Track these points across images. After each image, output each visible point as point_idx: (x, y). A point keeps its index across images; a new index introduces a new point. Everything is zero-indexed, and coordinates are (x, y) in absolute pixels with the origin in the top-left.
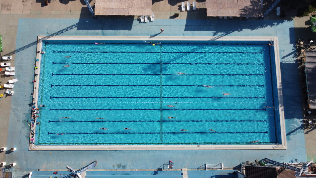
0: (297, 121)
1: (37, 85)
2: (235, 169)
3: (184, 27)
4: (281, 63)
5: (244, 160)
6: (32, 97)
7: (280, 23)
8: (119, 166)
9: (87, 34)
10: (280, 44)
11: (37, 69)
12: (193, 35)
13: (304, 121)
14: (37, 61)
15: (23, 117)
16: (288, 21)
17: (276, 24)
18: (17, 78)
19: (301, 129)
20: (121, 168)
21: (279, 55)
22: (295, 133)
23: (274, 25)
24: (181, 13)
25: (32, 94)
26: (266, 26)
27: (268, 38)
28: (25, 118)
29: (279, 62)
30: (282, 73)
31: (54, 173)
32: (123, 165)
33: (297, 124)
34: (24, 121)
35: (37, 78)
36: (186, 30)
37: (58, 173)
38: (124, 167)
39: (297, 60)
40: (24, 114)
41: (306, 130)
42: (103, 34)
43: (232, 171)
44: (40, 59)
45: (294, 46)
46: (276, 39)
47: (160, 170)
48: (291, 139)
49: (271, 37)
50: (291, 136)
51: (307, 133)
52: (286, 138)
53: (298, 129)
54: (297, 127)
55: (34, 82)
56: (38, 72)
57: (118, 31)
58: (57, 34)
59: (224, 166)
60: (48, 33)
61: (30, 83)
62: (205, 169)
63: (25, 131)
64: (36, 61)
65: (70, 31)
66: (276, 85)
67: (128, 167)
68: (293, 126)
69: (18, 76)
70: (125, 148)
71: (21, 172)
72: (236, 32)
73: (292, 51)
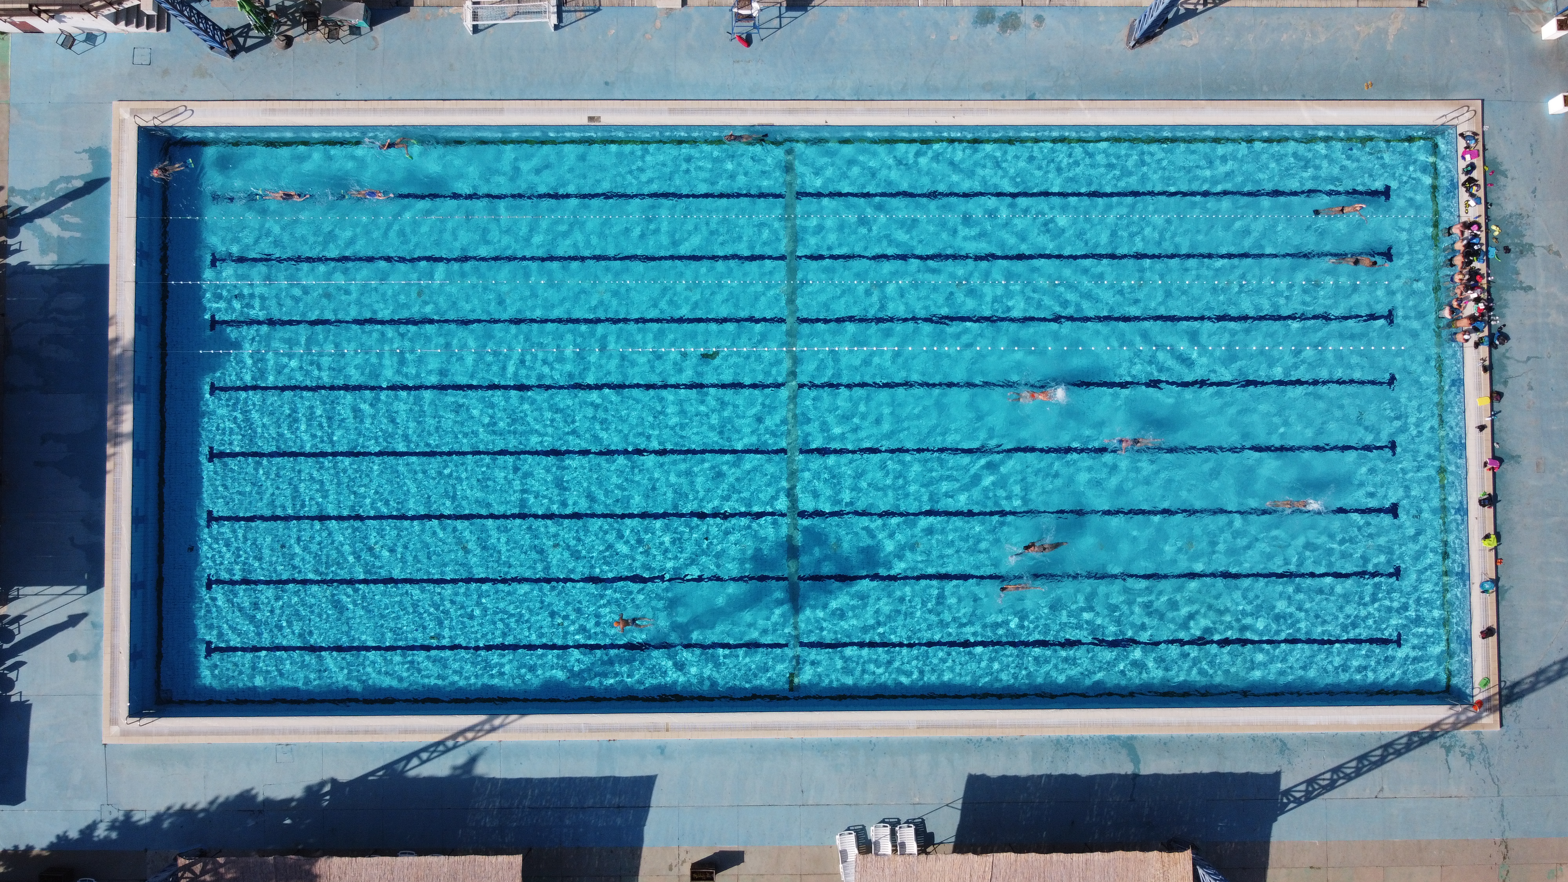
0: (44, 252)
1: (1477, 447)
3: (657, 798)
4: (95, 582)
5: (349, 46)
6: (1496, 377)
7: (74, 834)
8: (1010, 23)
9: (1223, 744)
10: (95, 696)
11: (1487, 537)
12: (607, 750)
14: (1492, 580)
15: (1533, 271)
16: (30, 848)
17: (101, 832)
19: (23, 208)
20: (1000, 13)
21: (106, 630)
22: (62, 189)
23: (112, 827)
25: (1496, 396)
26: (158, 818)
27: (160, 734)
28: (1521, 264)
29: (106, 591)
30: (96, 525)
32: (993, 29)
33: (45, 239)
34: (1526, 249)
35: (1478, 482)
36: (646, 784)
38: (984, 17)
40: (1530, 288)
42: (1129, 745)
44: (1476, 590)
46: (115, 729)
48: (85, 156)
49: (143, 741)
50: (82, 169)
52: (113, 160)
53: (41, 212)
54: (46, 223)
55: (1497, 460)
56: (1479, 520)
57: (1042, 768)
58: (1388, 751)
59: (460, 19)
60: (1448, 749)
61: (1516, 458)
63: (1512, 197)
64: (1496, 581)
65: (1320, 764)
66: (137, 457)
68: (64, 226)
70: (985, 110)
72: (344, 776)
73: (22, 657)
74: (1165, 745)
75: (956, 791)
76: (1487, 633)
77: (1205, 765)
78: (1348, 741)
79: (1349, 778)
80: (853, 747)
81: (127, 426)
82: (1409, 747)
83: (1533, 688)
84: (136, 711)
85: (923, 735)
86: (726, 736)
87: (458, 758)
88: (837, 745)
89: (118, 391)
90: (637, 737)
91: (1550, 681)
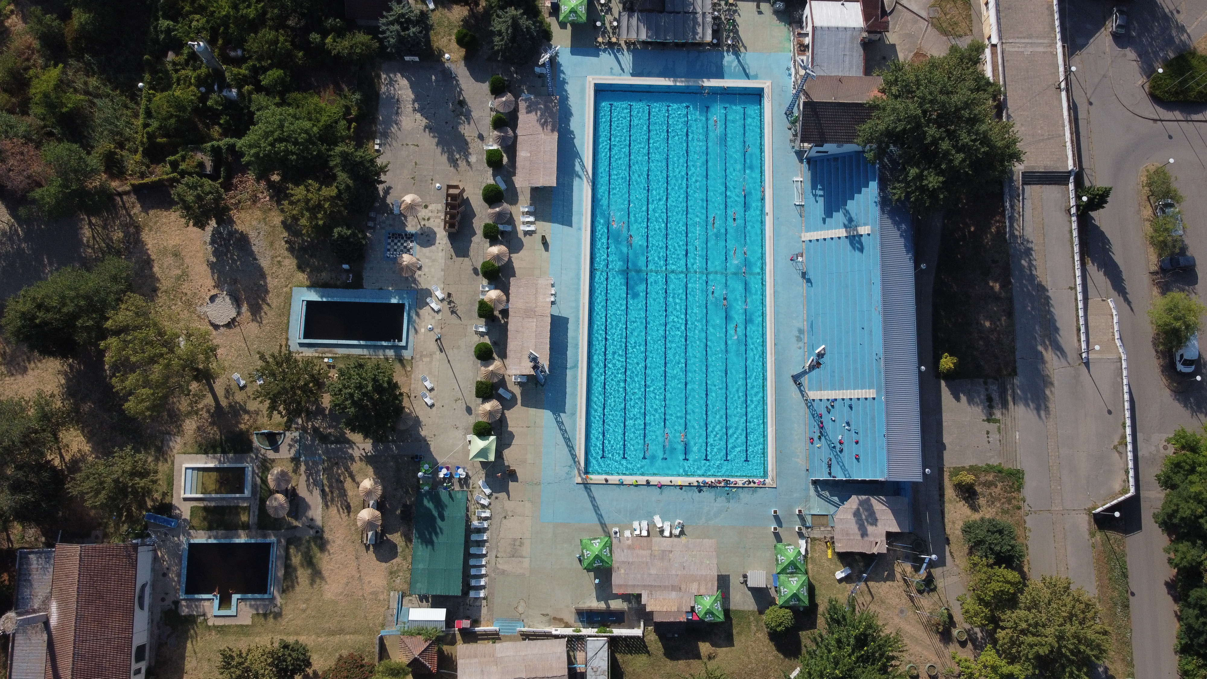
0: (728, 62)
1: (665, 480)
2: (801, 161)
3: (566, 228)
4: (633, 75)
5: (789, 146)
7: (562, 68)
8: (799, 339)
9: (575, 395)
10: (600, 74)
11: (637, 482)
12: (580, 213)
13: (728, 51)
15: (721, 502)
17: (562, 75)
18: (652, 517)
19: (740, 56)
20: (802, 336)
21: (619, 77)
22: (746, 67)
23: (564, 78)
24: (538, 231)
25: (681, 487)
26: (566, 91)
27: (589, 91)
28: (723, 498)
29: (631, 77)
30: (649, 75)
31: (812, 443)
32: (797, 334)
33: (733, 61)
34: (728, 500)
35: (654, 480)
36: (570, 225)
37: (811, 436)
38: (801, 331)
39: (628, 49)
40: (716, 501)
41: (742, 49)
42: (576, 366)
43: (805, 165)
44: (620, 478)
45: (604, 51)
46: (591, 79)
47: (804, 275)
48: (756, 73)
49: (587, 87)
50: (752, 72)
51: (745, 48)
52: (754, 81)
53: (739, 61)
54: (736, 62)
55: (661, 486)
56: (642, 480)
57: (570, 340)
58: (571, 448)
59: (797, 176)
60: (570, 467)
61: (661, 493)
62: (802, 206)
63: (745, 496)
64: (622, 484)
65: (567, 426)
66: (669, 86)
67: (800, 325)
68: (735, 67)
69: (649, 516)
71: (812, 500)
72: (575, 141)
73: (612, 55)
74: (575, 377)
75: (564, 314)
76: (606, 480)
77: (568, 390)
78: (574, 435)
79: (563, 435)
80: (578, 284)
81: (678, 84)
82: (572, 454)
83: (589, 496)
84: (595, 84)
85: (581, 305)
86: (583, 247)
87: (580, 173)
88: (579, 279)
89: (688, 82)
90: (584, 222)
91: (592, 502)
